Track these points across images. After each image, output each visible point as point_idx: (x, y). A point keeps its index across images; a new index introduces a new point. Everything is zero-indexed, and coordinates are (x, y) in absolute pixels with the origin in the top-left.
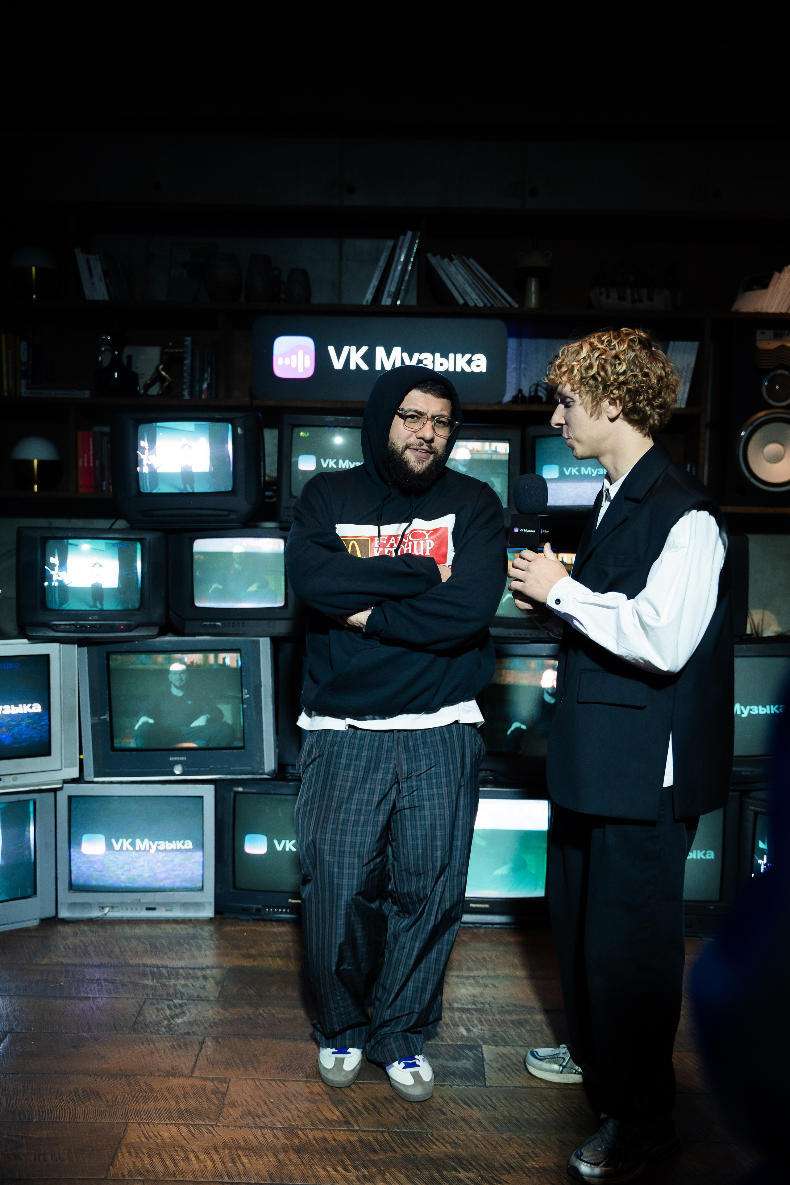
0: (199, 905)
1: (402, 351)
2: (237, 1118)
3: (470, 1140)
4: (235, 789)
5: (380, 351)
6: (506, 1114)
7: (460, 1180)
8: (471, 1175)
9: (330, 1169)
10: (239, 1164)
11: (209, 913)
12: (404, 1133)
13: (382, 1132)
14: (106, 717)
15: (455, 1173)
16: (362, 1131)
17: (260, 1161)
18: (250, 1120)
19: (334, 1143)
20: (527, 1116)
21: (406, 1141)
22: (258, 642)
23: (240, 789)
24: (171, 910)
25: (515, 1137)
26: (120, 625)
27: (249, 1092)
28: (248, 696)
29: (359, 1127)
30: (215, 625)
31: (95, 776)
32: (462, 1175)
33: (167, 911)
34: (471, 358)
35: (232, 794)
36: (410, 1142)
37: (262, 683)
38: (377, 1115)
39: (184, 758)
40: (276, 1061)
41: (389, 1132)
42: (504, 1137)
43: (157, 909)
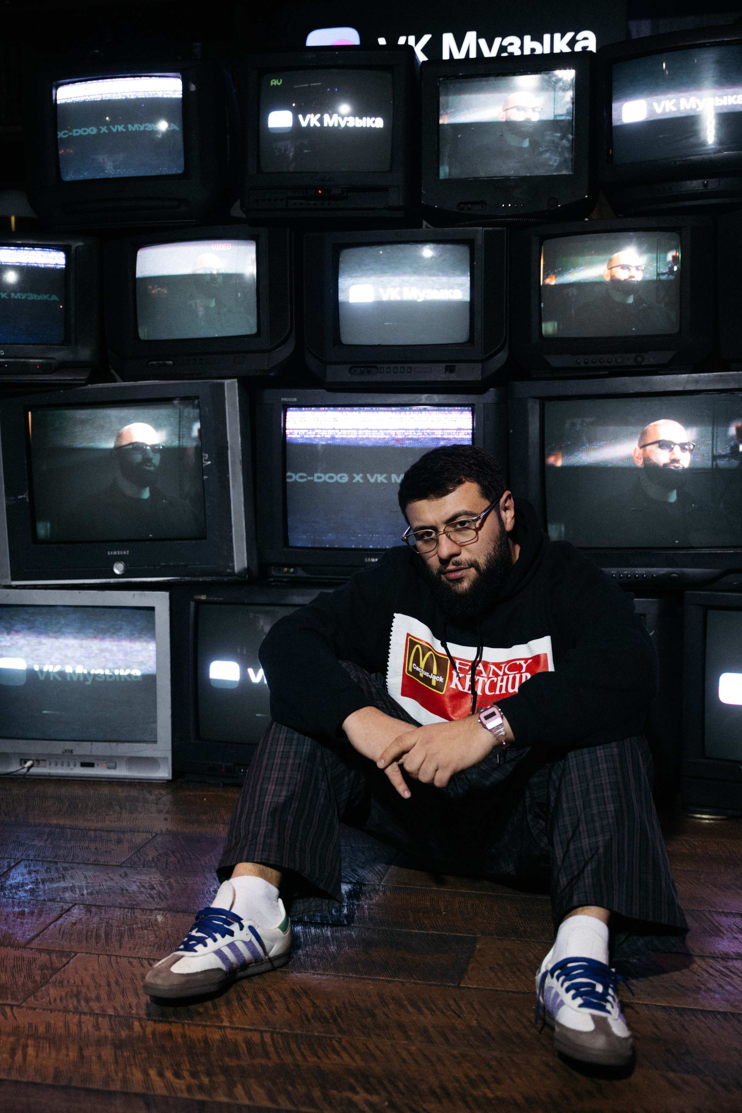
0: (152, 762)
1: (478, 37)
2: (55, 1000)
3: (397, 1052)
4: (197, 597)
5: (448, 39)
6: (474, 1023)
7: (352, 1103)
8: (375, 1099)
9: (153, 1073)
10: (19, 1057)
11: (164, 773)
12: (296, 1036)
13: (261, 1032)
14: (25, 496)
15: (349, 1094)
16: (232, 1028)
17: (53, 1054)
18: (72, 1003)
19: (180, 1040)
20: (505, 1029)
21: (293, 1046)
22: (223, 384)
23: (203, 597)
24: (115, 768)
25: (474, 1054)
26: (35, 365)
27: (93, 969)
28: (209, 463)
29: (231, 1022)
30: (165, 365)
31: (13, 579)
32: (360, 1098)
33: (109, 768)
34: (574, 37)
35: (192, 604)
36: (299, 1048)
37: (229, 445)
38: (268, 1010)
39: (126, 553)
40: (157, 937)
41: (272, 1033)
42: (455, 1052)
43: (96, 766)
